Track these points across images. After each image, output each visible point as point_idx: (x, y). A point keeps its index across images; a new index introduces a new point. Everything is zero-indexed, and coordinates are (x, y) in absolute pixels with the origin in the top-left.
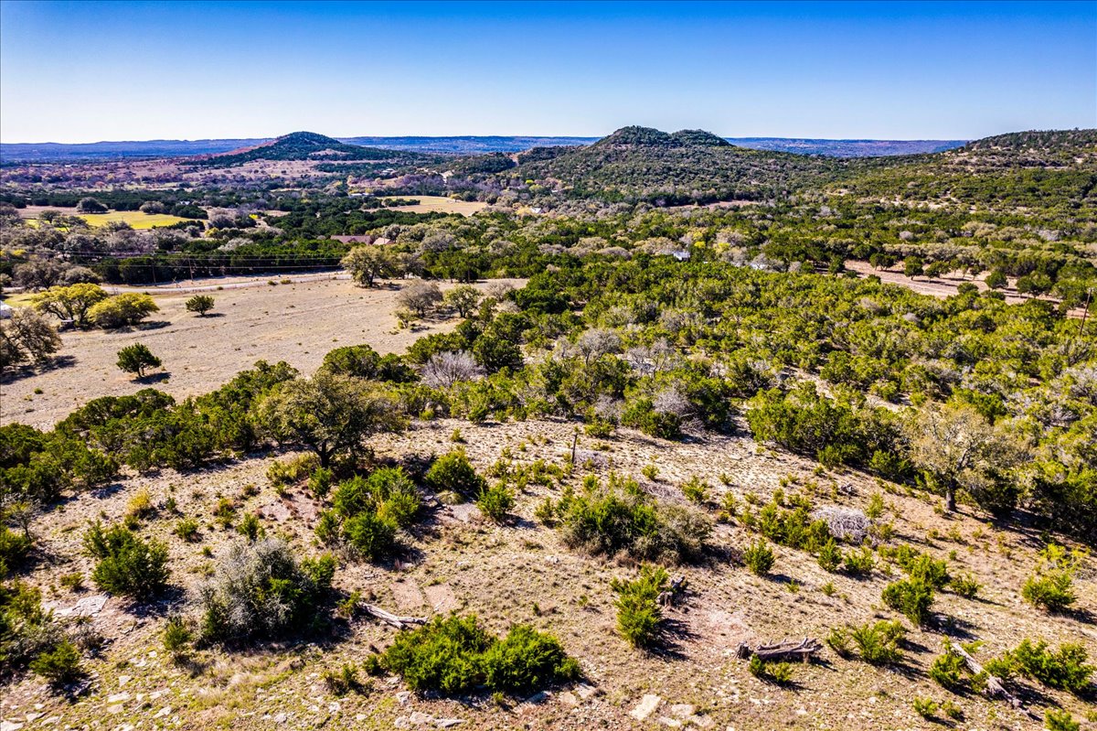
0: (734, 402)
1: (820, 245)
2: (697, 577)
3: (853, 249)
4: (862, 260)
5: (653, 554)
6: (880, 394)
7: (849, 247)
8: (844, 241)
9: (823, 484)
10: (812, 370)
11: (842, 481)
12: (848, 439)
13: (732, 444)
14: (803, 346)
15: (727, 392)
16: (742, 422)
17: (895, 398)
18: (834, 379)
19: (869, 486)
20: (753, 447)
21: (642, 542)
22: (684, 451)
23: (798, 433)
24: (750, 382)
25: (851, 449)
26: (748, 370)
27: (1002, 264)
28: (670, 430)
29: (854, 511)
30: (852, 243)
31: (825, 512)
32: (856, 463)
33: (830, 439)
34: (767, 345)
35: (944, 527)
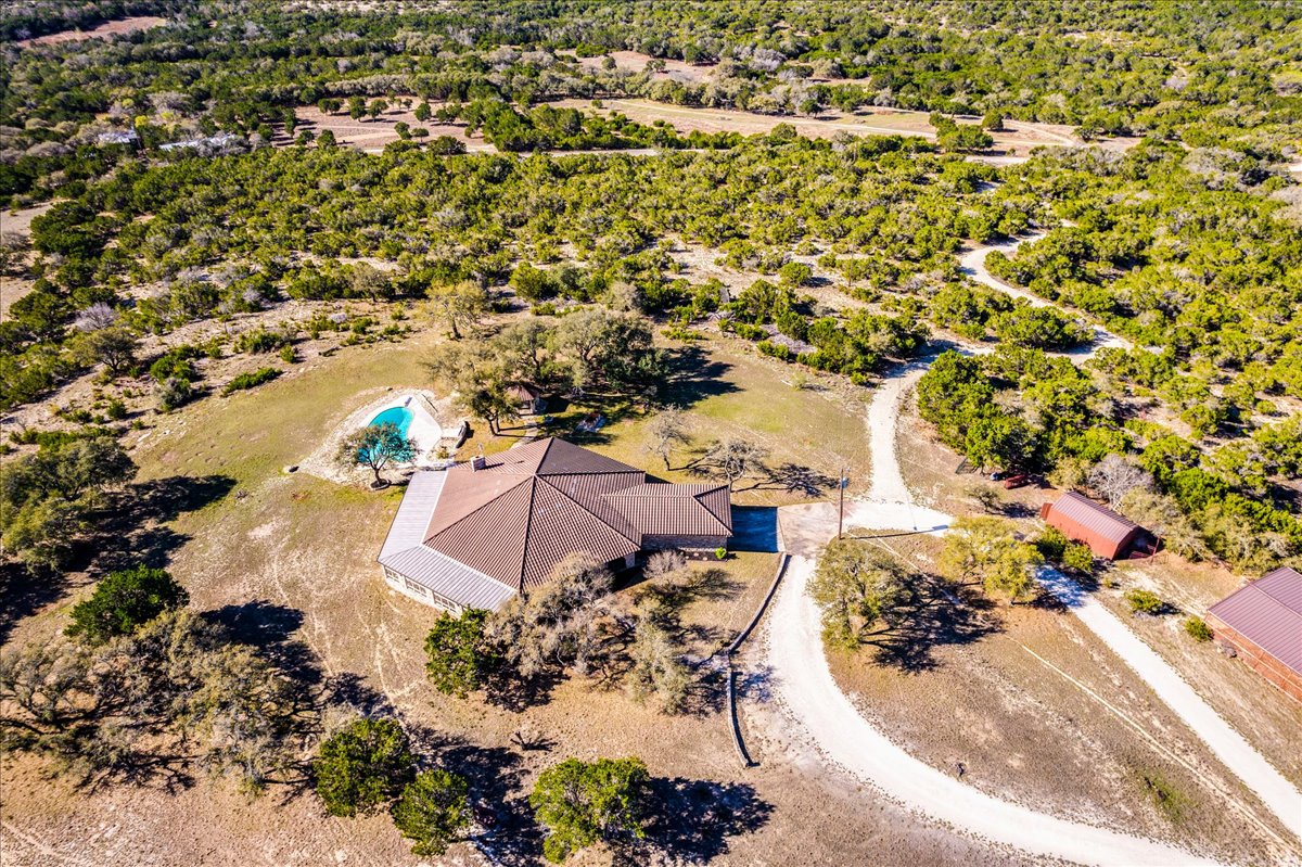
0: (274, 284)
1: (266, 97)
2: (299, 346)
3: (299, 95)
4: (311, 104)
5: (282, 345)
6: (346, 255)
7: (295, 93)
8: (288, 87)
9: (329, 308)
10: (307, 250)
11: (335, 305)
12: (333, 287)
13: (286, 304)
14: (295, 235)
15: (268, 279)
16: (285, 294)
17: (355, 255)
18: (321, 253)
19: (345, 303)
20: (296, 303)
21: (277, 343)
22: (268, 314)
23: (312, 291)
24: (278, 271)
25: (335, 291)
26: (273, 263)
27: (427, 91)
28: (256, 308)
29: (342, 313)
30: (297, 88)
31: (331, 317)
32: (339, 296)
33: (325, 290)
34: (274, 240)
35: (371, 308)
